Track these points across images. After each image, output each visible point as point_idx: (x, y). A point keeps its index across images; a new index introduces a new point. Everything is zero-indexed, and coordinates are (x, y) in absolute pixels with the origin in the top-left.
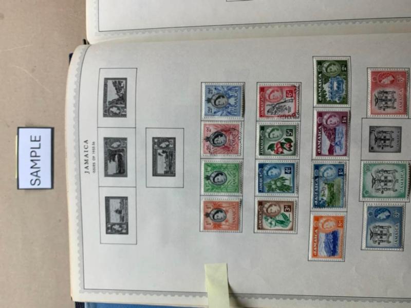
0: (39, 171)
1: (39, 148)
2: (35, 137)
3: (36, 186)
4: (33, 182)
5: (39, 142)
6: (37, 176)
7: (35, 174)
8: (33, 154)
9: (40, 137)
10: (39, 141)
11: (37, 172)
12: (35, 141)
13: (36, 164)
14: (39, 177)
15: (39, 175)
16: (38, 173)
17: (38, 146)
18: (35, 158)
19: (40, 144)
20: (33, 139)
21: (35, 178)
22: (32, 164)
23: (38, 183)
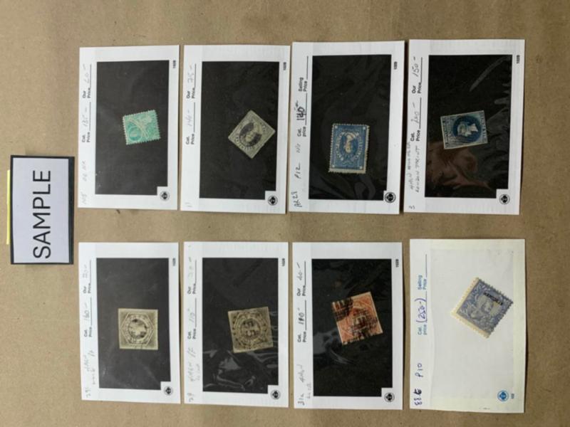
0: (49, 232)
1: (48, 193)
2: (41, 173)
3: (42, 259)
4: (38, 253)
5: (47, 183)
6: (44, 241)
7: (41, 238)
8: (38, 203)
9: (49, 172)
10: (49, 180)
11: (44, 234)
12: (41, 180)
13: (43, 221)
14: (49, 244)
15: (47, 240)
16: (47, 235)
17: (47, 191)
18: (40, 210)
19: (49, 185)
20: (38, 177)
21: (41, 245)
22: (37, 221)
23: (47, 254)
